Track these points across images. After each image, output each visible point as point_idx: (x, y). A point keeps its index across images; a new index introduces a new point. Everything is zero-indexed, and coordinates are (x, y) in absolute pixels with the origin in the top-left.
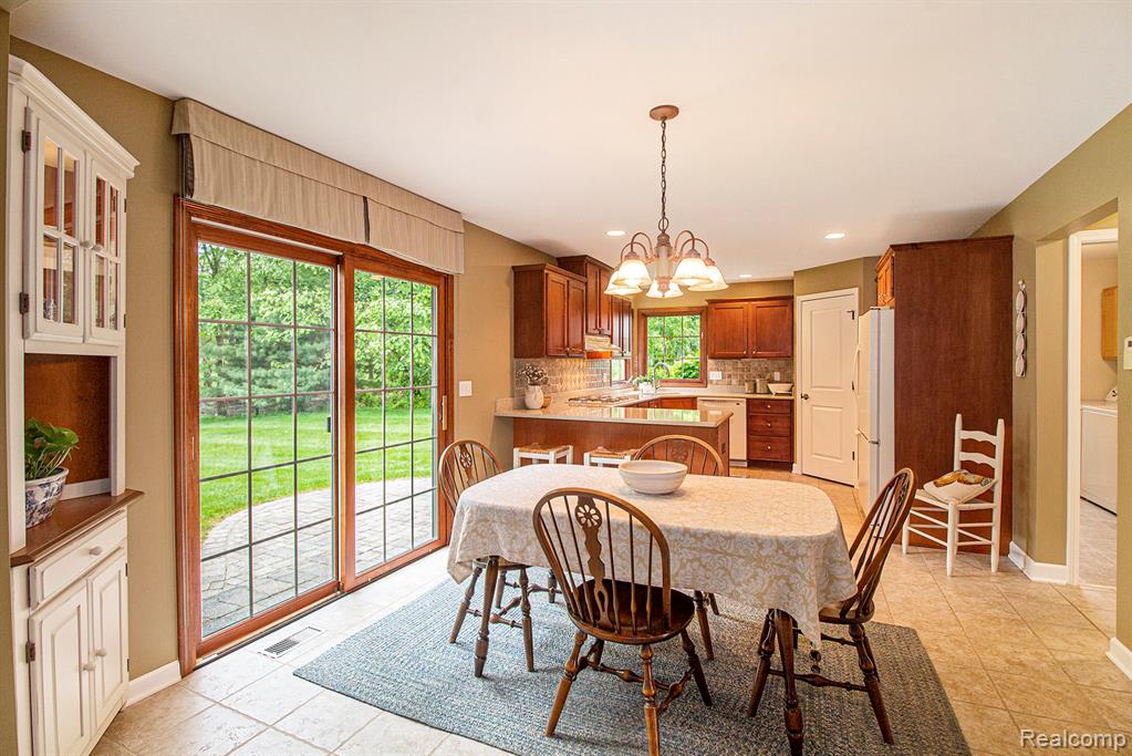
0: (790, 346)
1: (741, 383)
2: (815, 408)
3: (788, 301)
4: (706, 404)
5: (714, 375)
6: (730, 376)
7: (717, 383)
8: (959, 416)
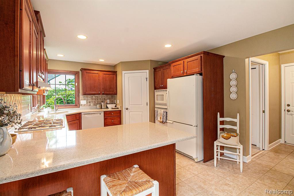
0: (116, 90)
1: (95, 105)
2: (131, 113)
3: (115, 73)
4: (86, 116)
5: (83, 102)
6: (90, 102)
7: (84, 105)
8: (219, 113)
